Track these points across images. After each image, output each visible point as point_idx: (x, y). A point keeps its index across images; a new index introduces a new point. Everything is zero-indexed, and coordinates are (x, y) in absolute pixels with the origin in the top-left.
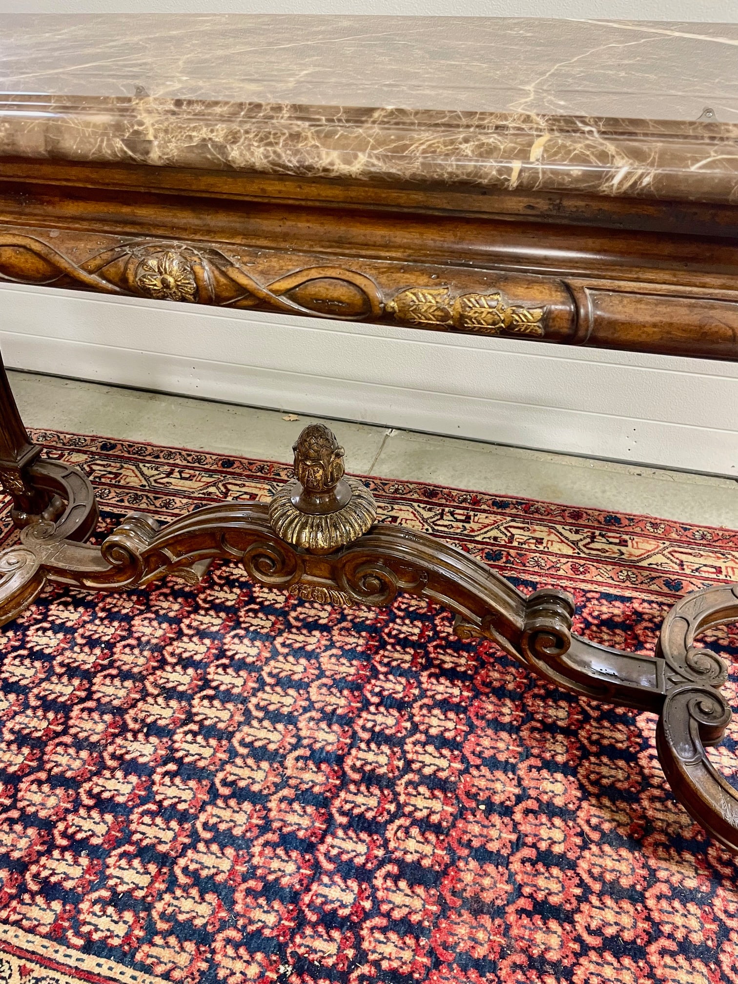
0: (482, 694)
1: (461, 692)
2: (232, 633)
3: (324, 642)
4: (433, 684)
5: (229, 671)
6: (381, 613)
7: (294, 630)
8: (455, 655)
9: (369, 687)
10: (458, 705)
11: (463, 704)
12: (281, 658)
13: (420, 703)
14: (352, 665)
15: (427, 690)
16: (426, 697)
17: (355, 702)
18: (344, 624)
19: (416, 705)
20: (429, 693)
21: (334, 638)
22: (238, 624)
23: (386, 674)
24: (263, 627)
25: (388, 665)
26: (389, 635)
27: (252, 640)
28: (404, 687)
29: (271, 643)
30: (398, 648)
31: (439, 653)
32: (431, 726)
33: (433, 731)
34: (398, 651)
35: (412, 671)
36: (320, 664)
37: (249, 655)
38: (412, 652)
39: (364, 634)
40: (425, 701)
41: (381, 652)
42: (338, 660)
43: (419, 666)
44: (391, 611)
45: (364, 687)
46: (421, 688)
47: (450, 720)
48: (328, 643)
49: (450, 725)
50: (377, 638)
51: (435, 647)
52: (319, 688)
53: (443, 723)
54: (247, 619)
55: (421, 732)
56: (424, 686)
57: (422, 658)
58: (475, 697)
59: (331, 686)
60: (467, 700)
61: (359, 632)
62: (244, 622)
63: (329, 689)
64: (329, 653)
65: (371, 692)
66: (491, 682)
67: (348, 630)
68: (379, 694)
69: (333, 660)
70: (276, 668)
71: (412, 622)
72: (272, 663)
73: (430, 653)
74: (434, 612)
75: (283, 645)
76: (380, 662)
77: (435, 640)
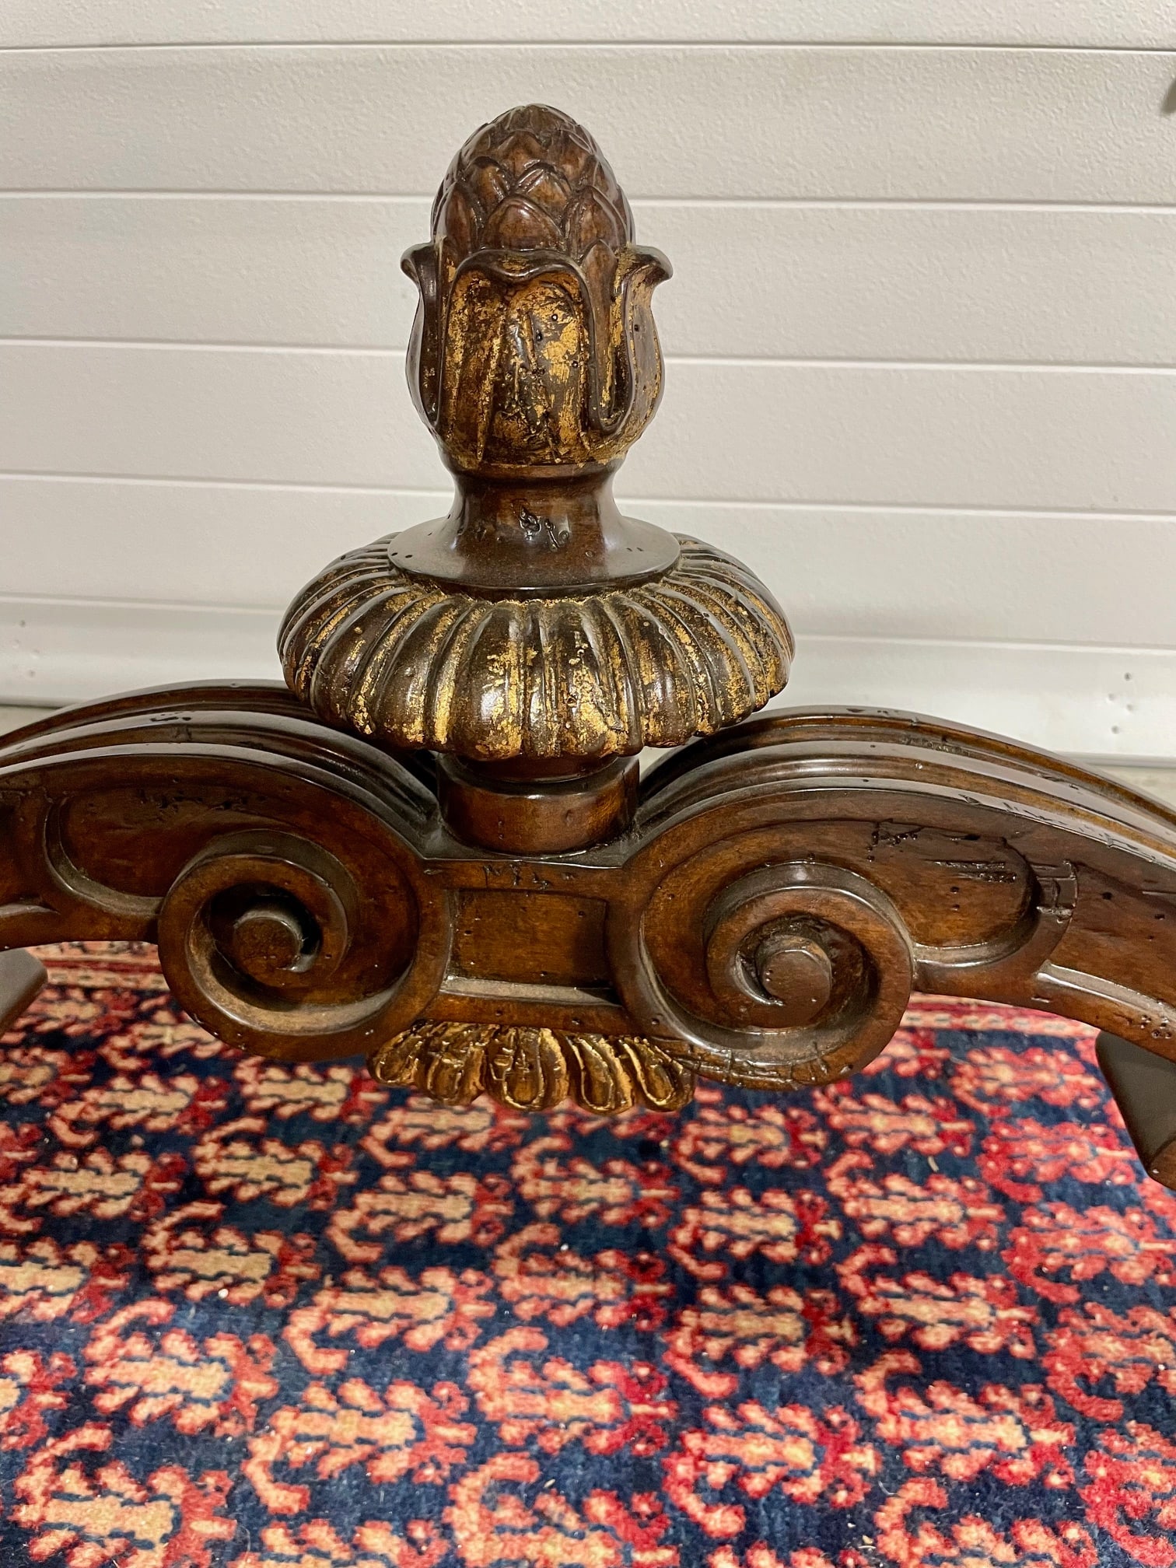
0: (1100, 1426)
1: (1026, 1431)
2: (121, 1319)
3: (471, 1309)
4: (914, 1417)
5: (112, 1477)
6: (647, 1179)
7: (355, 1278)
8: (944, 1291)
9: (683, 1469)
10: (1039, 1487)
11: (1055, 1480)
12: (317, 1395)
13: (898, 1506)
14: (595, 1386)
15: (903, 1446)
16: (911, 1474)
17: (644, 1546)
18: (530, 1234)
19: (889, 1515)
20: (917, 1457)
21: (507, 1288)
22: (143, 1280)
23: (732, 1403)
24: (238, 1282)
25: (726, 1363)
26: (696, 1248)
27: (200, 1336)
28: (818, 1446)
29: (276, 1339)
30: (743, 1294)
31: (887, 1294)
34: (745, 1307)
35: (819, 1375)
36: (470, 1394)
37: (189, 1399)
38: (794, 1300)
39: (608, 1258)
40: (915, 1491)
41: (689, 1317)
42: (537, 1371)
43: (838, 1352)
44: (677, 1170)
45: (666, 1470)
46: (879, 1443)
47: (1037, 1558)
48: (488, 1309)
50: (661, 1268)
51: (870, 1272)
52: (489, 1501)
54: (178, 1259)
56: (888, 1429)
57: (838, 1319)
58: (1085, 1444)
59: (536, 1489)
60: (1065, 1463)
61: (589, 1254)
62: (167, 1270)
63: (529, 1502)
64: (498, 1348)
65: (697, 1486)
66: (1110, 1378)
67: (547, 1251)
68: (732, 1493)
69: (520, 1375)
70: (300, 1439)
71: (756, 1199)
72: (285, 1420)
73: (858, 1298)
74: (816, 1158)
75: (322, 1339)
76: (696, 1358)
77: (856, 1251)
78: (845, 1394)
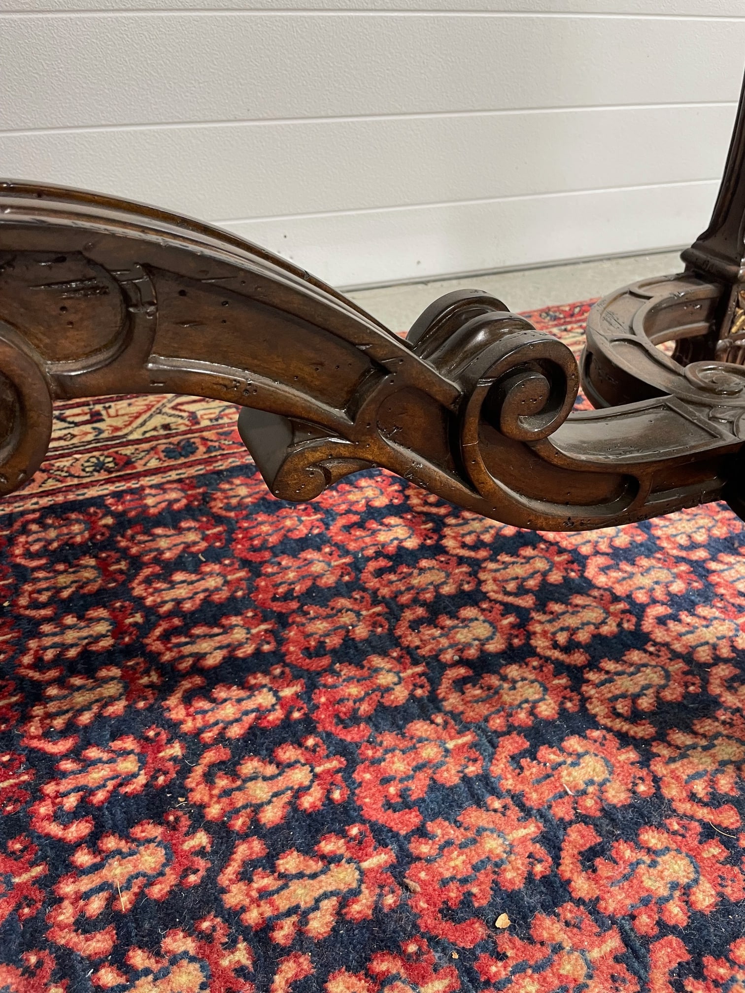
0: (319, 674)
1: (276, 693)
4: (204, 712)
8: (216, 630)
9: (44, 809)
10: (287, 723)
11: (296, 715)
13: (199, 770)
15: (199, 732)
16: (207, 747)
17: (21, 871)
19: (194, 778)
20: (208, 736)
23: (76, 753)
25: (69, 729)
26: (39, 665)
28: (141, 756)
30: (77, 681)
31: (179, 645)
32: (258, 808)
33: (271, 815)
34: (80, 688)
35: (138, 712)
38: (115, 672)
40: (210, 757)
41: (37, 711)
43: (149, 693)
45: (31, 815)
46: (183, 737)
47: (291, 765)
49: (299, 776)
50: (13, 687)
51: (165, 637)
53: (281, 783)
55: (244, 837)
56: (188, 726)
57: (147, 673)
58: (311, 687)
60: (301, 703)
65: (56, 816)
66: (321, 644)
68: (82, 810)
71: (81, 617)
73: (160, 654)
74: (122, 577)
76: (46, 735)
77: (156, 626)
78: (156, 715)
